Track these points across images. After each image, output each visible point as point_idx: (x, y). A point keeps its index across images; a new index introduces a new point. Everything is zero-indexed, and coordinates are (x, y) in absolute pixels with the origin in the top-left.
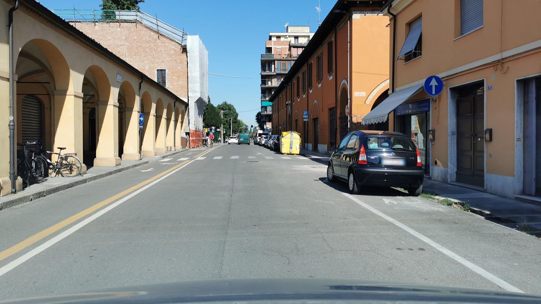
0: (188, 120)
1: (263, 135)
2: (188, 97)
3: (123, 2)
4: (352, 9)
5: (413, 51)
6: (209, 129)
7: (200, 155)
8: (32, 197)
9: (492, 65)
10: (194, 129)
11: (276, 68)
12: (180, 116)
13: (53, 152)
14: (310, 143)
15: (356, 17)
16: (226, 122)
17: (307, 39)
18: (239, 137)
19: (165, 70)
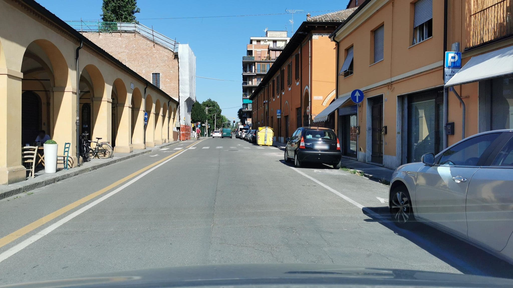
0: (179, 116)
1: (243, 129)
2: (179, 97)
3: (121, 13)
4: (312, 31)
5: (347, 71)
6: (195, 124)
7: (192, 146)
8: (90, 169)
9: (387, 85)
10: (184, 125)
11: (256, 69)
12: (173, 113)
13: (92, 141)
14: (283, 136)
15: (315, 37)
16: (210, 118)
17: (284, 43)
18: (222, 132)
19: (160, 73)
